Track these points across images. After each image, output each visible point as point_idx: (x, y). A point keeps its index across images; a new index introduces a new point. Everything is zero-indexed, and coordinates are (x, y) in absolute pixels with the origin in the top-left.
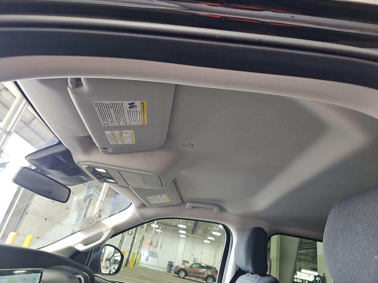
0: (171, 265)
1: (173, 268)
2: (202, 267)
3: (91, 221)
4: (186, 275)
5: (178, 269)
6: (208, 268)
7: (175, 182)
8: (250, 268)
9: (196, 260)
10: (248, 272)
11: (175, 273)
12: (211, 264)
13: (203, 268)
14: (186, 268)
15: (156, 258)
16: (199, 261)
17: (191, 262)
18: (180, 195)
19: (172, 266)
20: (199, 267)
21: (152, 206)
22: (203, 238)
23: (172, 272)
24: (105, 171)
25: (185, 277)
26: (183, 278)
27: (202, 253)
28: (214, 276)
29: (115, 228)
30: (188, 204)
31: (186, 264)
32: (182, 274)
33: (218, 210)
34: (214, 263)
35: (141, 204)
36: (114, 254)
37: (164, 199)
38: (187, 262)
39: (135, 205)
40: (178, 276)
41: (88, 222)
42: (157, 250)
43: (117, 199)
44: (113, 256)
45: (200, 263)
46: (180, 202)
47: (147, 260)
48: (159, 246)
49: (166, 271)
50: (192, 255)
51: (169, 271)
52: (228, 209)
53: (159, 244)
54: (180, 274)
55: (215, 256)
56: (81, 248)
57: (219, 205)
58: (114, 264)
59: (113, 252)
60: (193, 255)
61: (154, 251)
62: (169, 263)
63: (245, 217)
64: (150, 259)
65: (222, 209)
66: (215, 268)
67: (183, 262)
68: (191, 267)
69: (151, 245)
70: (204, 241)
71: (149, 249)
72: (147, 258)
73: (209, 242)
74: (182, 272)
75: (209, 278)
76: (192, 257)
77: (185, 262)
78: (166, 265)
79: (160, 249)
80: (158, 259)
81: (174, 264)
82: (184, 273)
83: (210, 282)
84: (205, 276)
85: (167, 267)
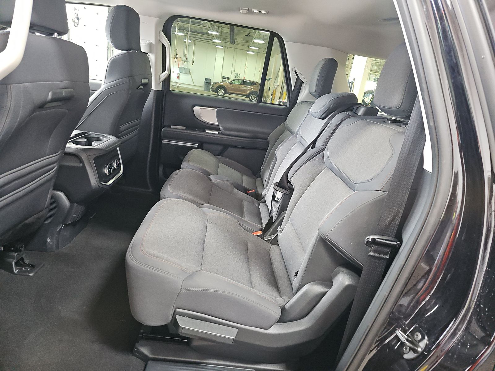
1: (211, 86)
2: (244, 83)
4: (226, 92)
5: (216, 86)
6: (252, 83)
9: (238, 75)
11: (213, 91)
13: (245, 85)
14: (226, 85)
15: (190, 75)
16: (241, 77)
17: (233, 78)
19: (210, 83)
20: (241, 84)
22: (247, 48)
23: (210, 91)
25: (225, 95)
27: (246, 67)
31: (227, 81)
32: (221, 92)
38: (228, 79)
40: (216, 94)
42: (189, 66)
45: (243, 78)
47: (178, 78)
48: (190, 60)
49: (203, 89)
50: (233, 70)
51: (207, 89)
53: (190, 58)
54: (218, 92)
60: (234, 71)
61: (186, 67)
62: (205, 80)
64: (182, 76)
67: (223, 78)
68: (230, 83)
69: (175, 59)
70: (248, 52)
71: (179, 65)
72: (178, 75)
73: (253, 53)
74: (220, 89)
75: (252, 95)
76: (233, 72)
77: (226, 79)
78: (202, 83)
79: (192, 64)
80: (192, 76)
81: (211, 81)
82: (223, 90)
83: (254, 100)
84: (248, 92)
85: (203, 85)
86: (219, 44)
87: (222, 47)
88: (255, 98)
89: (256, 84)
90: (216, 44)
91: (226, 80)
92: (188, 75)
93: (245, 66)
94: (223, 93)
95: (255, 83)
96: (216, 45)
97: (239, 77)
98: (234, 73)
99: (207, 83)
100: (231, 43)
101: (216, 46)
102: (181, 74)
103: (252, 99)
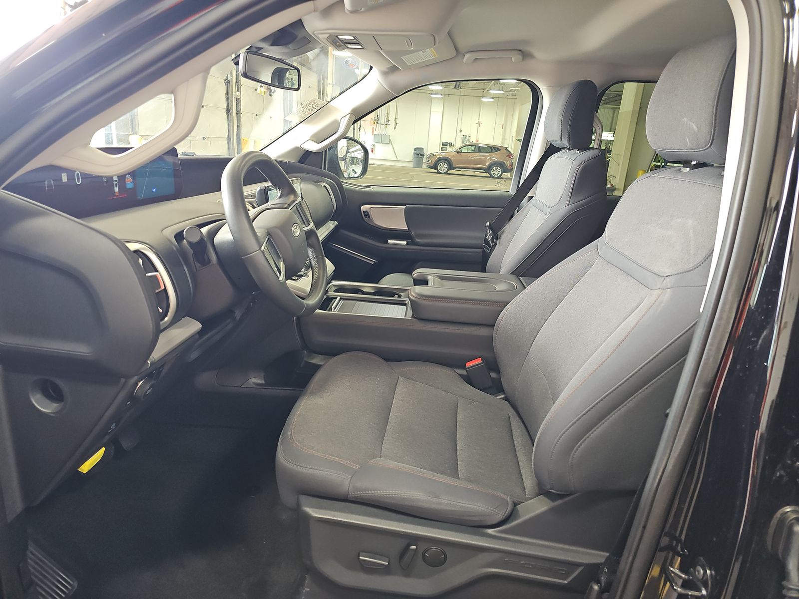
0: (419, 154)
1: (425, 160)
2: (479, 149)
3: (314, 105)
4: (451, 167)
5: (434, 160)
6: (492, 149)
7: (450, 34)
8: (566, 143)
9: (468, 138)
10: (564, 148)
11: (430, 167)
12: (497, 143)
13: (481, 152)
14: (450, 156)
15: (390, 145)
16: (473, 140)
17: (458, 144)
18: (453, 43)
19: (423, 155)
20: (474, 151)
21: (408, 68)
22: (480, 93)
23: (424, 166)
24: (352, 38)
25: (449, 172)
26: (446, 173)
27: (479, 124)
28: (504, 163)
29: (354, 112)
30: (467, 56)
31: (449, 149)
32: (443, 167)
33: (520, 57)
34: (504, 139)
35: (388, 68)
36: (348, 150)
37: (429, 54)
38: (451, 144)
39: (379, 70)
40: (436, 171)
41: (310, 108)
42: (390, 131)
43: (349, 65)
44: (348, 152)
45: (475, 142)
46: (455, 53)
47: (372, 151)
48: (392, 123)
49: (412, 165)
50: (458, 131)
51: (418, 165)
52: (538, 54)
53: (392, 118)
54: (439, 168)
55: (504, 127)
56: (314, 147)
57: (521, 49)
58: (352, 164)
59: (346, 145)
60: (461, 131)
61: (384, 132)
62: (415, 151)
63: (566, 64)
64: (379, 148)
65: (526, 55)
66: (506, 149)
67: (443, 145)
68: (458, 152)
69: (376, 123)
70: (483, 99)
71: (373, 132)
72: (372, 147)
73: (493, 100)
74: (441, 164)
75: (494, 168)
76: (459, 134)
77: (447, 145)
78: (409, 155)
79: (395, 128)
80: (394, 147)
81: (425, 152)
82: (446, 165)
83: (497, 175)
84: (487, 164)
85: (412, 159)
86: (437, 93)
87: (441, 96)
88: (500, 171)
89: (500, 150)
90: (432, 92)
91: (448, 147)
92: (388, 145)
93: (477, 122)
94: (446, 170)
95: (498, 148)
96: (432, 94)
97: (469, 139)
98: (460, 136)
99: (418, 154)
100: (455, 87)
101: (432, 96)
102: (376, 144)
103: (493, 174)
